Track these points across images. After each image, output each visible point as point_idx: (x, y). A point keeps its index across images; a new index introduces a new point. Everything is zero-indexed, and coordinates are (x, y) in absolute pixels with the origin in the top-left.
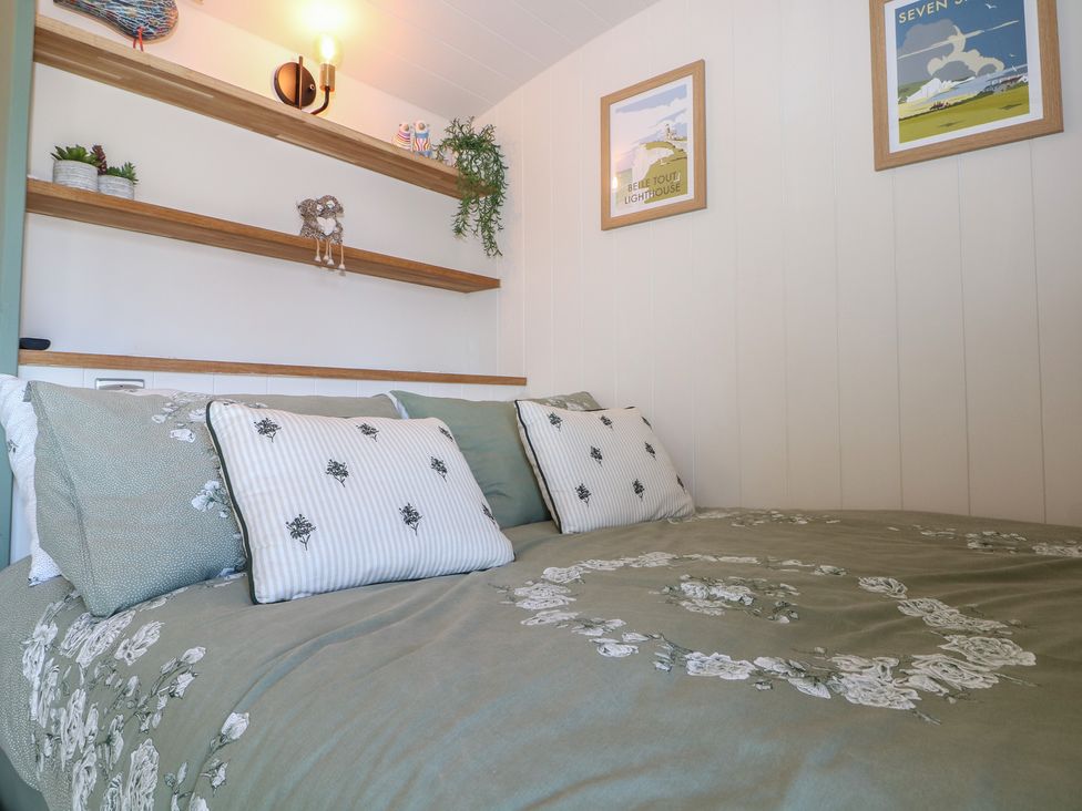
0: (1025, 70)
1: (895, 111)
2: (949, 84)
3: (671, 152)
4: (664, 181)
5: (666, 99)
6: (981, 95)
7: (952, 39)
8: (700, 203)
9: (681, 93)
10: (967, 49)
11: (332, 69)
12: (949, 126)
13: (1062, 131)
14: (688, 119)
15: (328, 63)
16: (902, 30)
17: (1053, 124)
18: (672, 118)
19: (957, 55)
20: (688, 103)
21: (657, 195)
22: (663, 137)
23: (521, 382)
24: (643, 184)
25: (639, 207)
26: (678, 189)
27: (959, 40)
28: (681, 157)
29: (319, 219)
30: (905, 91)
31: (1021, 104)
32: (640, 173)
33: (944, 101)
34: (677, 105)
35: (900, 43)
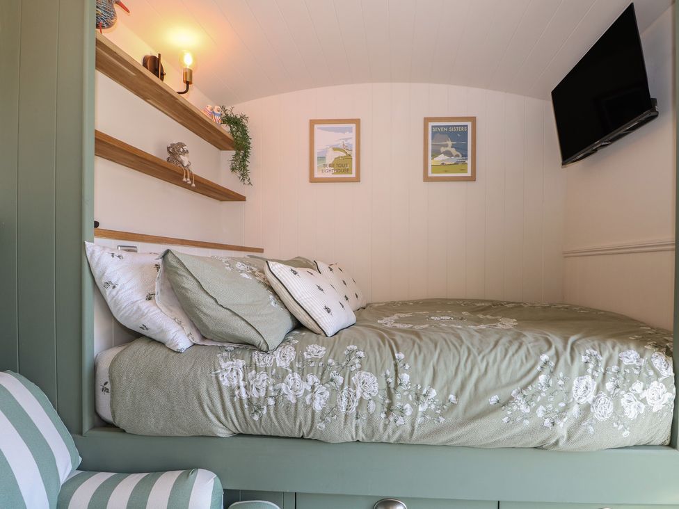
0: (467, 159)
1: (430, 162)
2: (446, 157)
3: (345, 155)
4: (341, 166)
5: (343, 131)
6: (455, 164)
7: (448, 142)
8: (357, 179)
9: (350, 130)
10: (452, 147)
11: (191, 72)
12: (446, 172)
13: (475, 180)
14: (353, 142)
15: (188, 67)
16: (433, 134)
17: (473, 178)
18: (346, 140)
19: (449, 149)
20: (353, 135)
21: (339, 172)
22: (340, 146)
23: (261, 251)
24: (331, 165)
25: (330, 175)
26: (348, 171)
27: (450, 143)
28: (349, 157)
29: (181, 156)
30: (434, 156)
31: (464, 170)
32: (329, 161)
33: (445, 163)
34: (347, 135)
35: (432, 139)
